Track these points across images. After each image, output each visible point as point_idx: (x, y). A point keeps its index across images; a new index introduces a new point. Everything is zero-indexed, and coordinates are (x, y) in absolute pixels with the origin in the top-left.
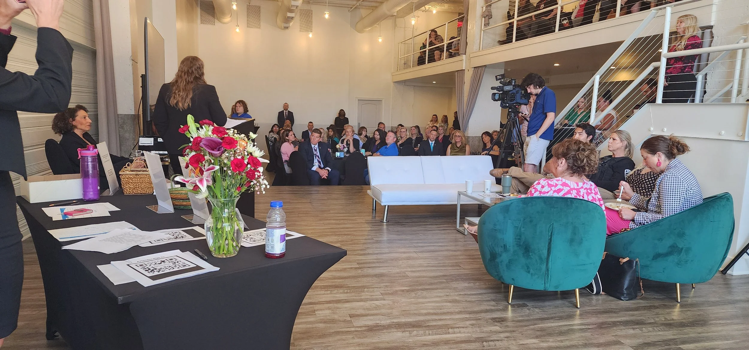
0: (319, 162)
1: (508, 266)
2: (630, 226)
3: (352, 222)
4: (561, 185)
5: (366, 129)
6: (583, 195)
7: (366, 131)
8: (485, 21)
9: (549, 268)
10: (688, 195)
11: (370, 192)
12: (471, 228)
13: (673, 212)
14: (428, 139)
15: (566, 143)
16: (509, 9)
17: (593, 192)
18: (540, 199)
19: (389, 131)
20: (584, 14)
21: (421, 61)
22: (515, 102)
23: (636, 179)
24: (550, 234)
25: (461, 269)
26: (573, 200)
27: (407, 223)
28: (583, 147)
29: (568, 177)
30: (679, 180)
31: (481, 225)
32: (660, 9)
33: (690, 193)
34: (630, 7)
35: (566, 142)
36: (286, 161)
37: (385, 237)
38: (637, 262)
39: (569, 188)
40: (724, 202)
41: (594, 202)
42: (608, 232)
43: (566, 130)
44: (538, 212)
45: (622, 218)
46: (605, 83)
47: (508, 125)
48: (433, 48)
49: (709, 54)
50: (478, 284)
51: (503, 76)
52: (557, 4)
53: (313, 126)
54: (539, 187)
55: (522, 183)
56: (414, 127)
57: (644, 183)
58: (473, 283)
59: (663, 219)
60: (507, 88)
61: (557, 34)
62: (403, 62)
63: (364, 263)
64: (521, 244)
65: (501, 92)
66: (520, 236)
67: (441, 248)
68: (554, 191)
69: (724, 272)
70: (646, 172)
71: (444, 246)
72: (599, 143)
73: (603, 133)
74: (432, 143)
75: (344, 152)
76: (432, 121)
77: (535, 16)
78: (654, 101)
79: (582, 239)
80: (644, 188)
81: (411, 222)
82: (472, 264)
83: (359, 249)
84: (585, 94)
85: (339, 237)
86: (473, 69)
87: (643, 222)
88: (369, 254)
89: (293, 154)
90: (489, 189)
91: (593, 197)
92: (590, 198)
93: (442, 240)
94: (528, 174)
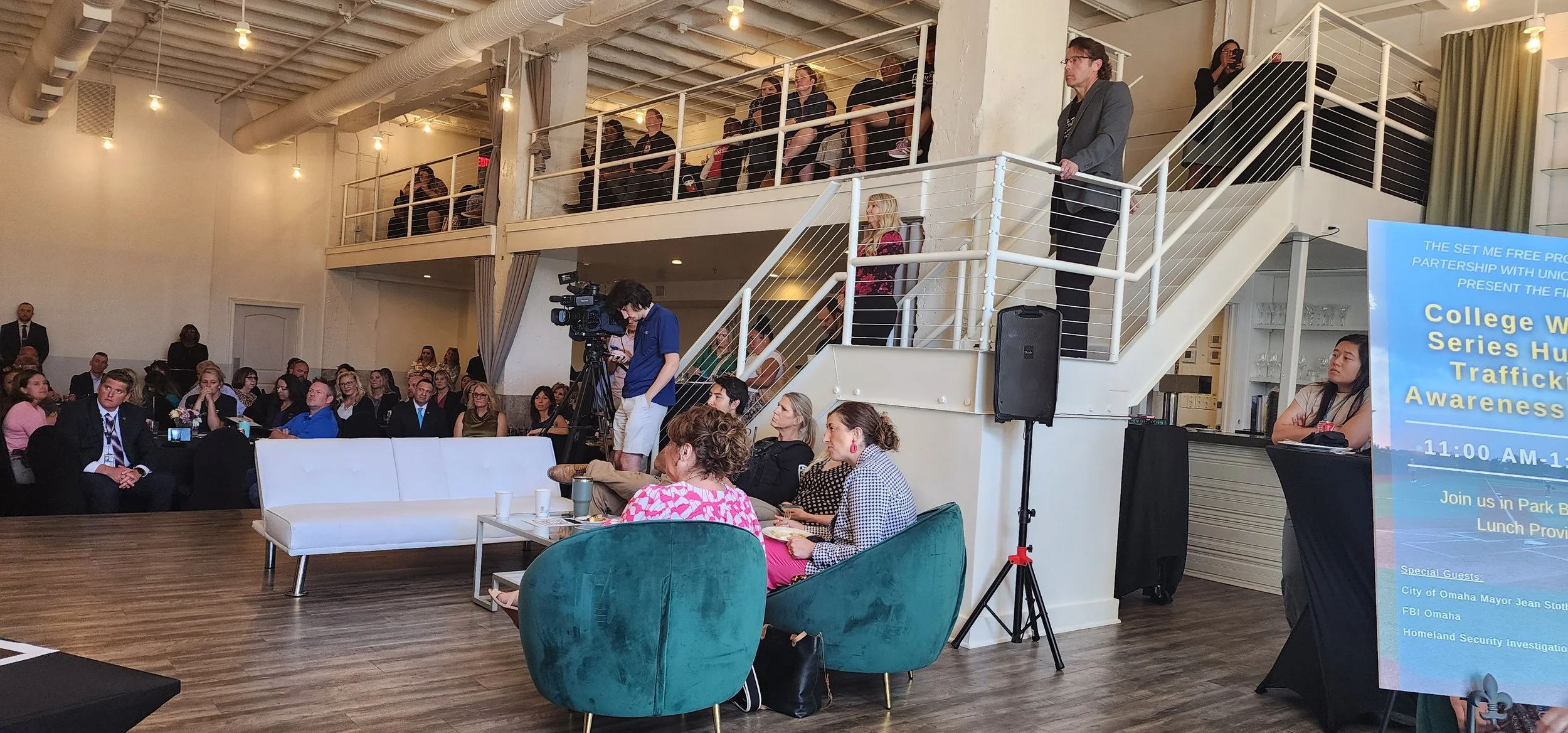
0: (118, 453)
1: (582, 674)
2: (807, 570)
3: (207, 601)
4: (685, 496)
5: (256, 374)
6: (726, 515)
7: (256, 378)
8: (535, 163)
9: (664, 668)
10: (893, 507)
11: (262, 527)
12: (505, 596)
13: (869, 543)
14: (411, 399)
15: (693, 414)
16: (585, 145)
17: (743, 508)
18: (647, 526)
19: (315, 380)
20: (723, 174)
21: (396, 228)
22: (598, 328)
23: (815, 480)
24: (664, 597)
25: (480, 691)
26: (707, 526)
27: (356, 594)
28: (723, 422)
29: (698, 480)
30: (878, 481)
31: (527, 586)
32: (844, 181)
33: (895, 503)
34: (797, 171)
35: (693, 411)
36: (17, 452)
37: (297, 632)
38: (819, 639)
39: (699, 503)
40: (948, 520)
41: (745, 528)
42: (770, 584)
43: (697, 386)
44: (642, 554)
45: (792, 556)
46: (762, 302)
47: (587, 375)
48: (424, 205)
49: (919, 264)
50: (517, 719)
51: (574, 276)
52: (674, 147)
53: (106, 362)
54: (643, 503)
55: (613, 493)
56: (378, 371)
57: (828, 488)
58: (506, 718)
59: (857, 556)
60: (583, 300)
61: (676, 204)
62: (353, 228)
63: (236, 703)
64: (609, 622)
65: (570, 308)
66: (608, 606)
67: (437, 648)
68: (673, 510)
69: (956, 644)
70: (831, 468)
71: (444, 641)
72: (754, 412)
73: (761, 394)
74: (421, 410)
75: (191, 427)
76: (420, 359)
77: (635, 164)
78: (838, 340)
79: (724, 603)
80: (827, 497)
81: (365, 593)
82: (506, 675)
83: (222, 667)
84: (728, 321)
85: (165, 644)
86: (513, 256)
87: (827, 560)
88: (250, 679)
89: (41, 432)
90: (546, 509)
91: (742, 518)
92: (738, 521)
93: (438, 629)
94: (627, 477)
